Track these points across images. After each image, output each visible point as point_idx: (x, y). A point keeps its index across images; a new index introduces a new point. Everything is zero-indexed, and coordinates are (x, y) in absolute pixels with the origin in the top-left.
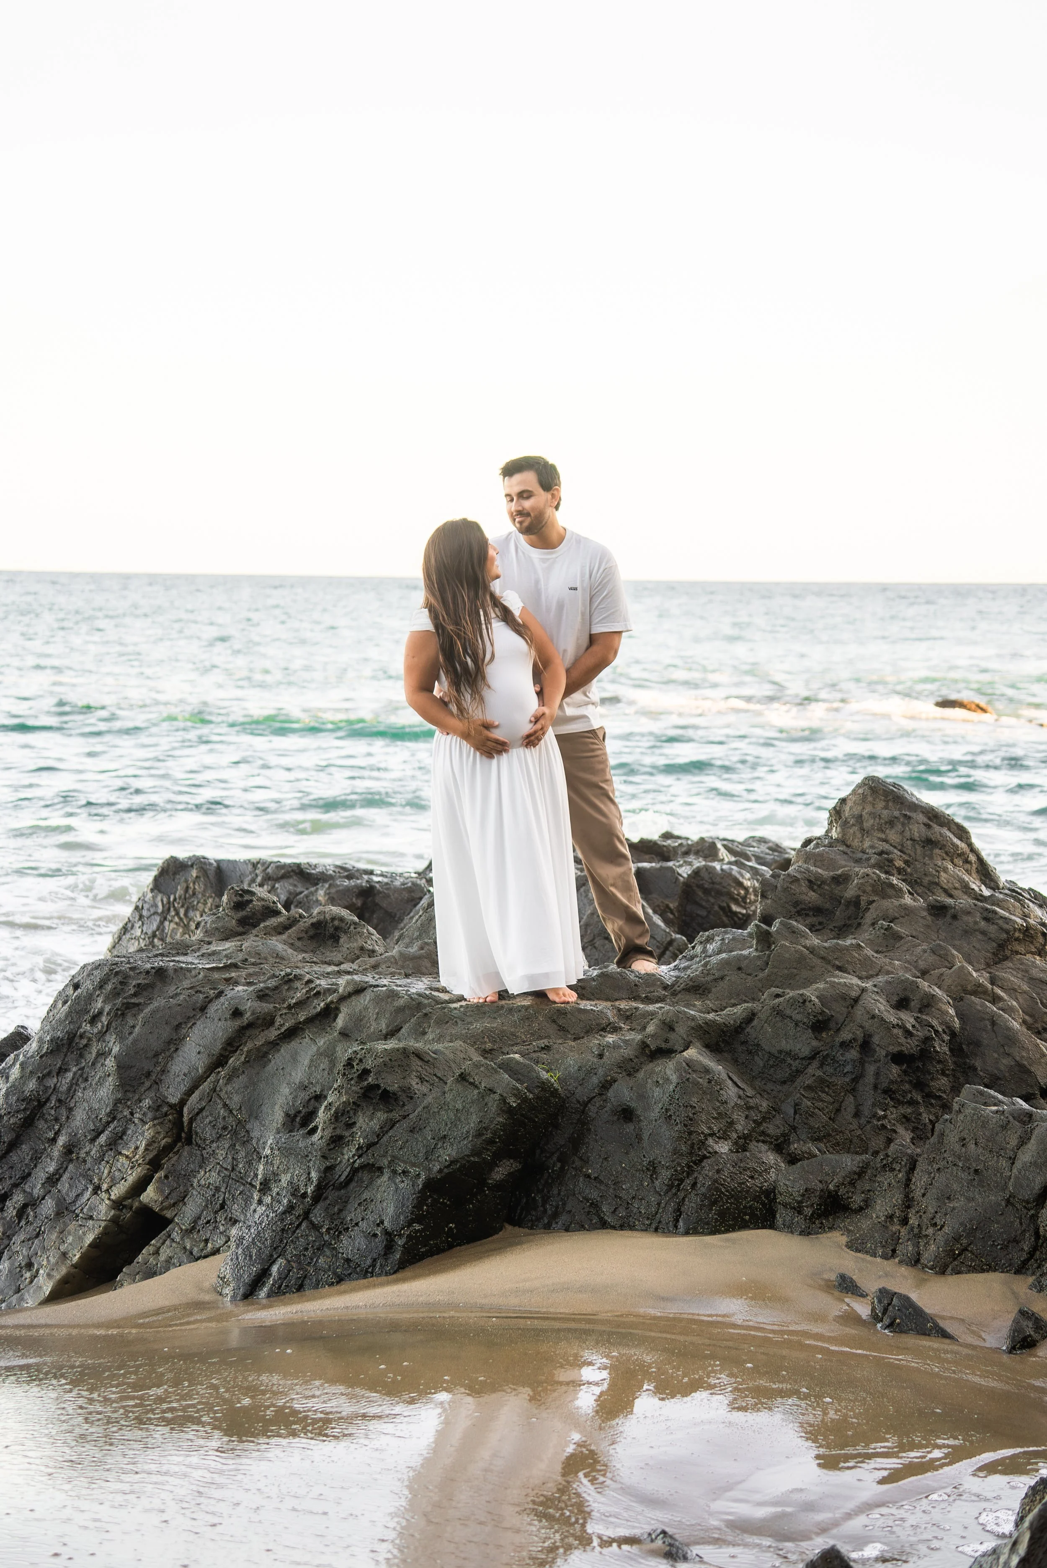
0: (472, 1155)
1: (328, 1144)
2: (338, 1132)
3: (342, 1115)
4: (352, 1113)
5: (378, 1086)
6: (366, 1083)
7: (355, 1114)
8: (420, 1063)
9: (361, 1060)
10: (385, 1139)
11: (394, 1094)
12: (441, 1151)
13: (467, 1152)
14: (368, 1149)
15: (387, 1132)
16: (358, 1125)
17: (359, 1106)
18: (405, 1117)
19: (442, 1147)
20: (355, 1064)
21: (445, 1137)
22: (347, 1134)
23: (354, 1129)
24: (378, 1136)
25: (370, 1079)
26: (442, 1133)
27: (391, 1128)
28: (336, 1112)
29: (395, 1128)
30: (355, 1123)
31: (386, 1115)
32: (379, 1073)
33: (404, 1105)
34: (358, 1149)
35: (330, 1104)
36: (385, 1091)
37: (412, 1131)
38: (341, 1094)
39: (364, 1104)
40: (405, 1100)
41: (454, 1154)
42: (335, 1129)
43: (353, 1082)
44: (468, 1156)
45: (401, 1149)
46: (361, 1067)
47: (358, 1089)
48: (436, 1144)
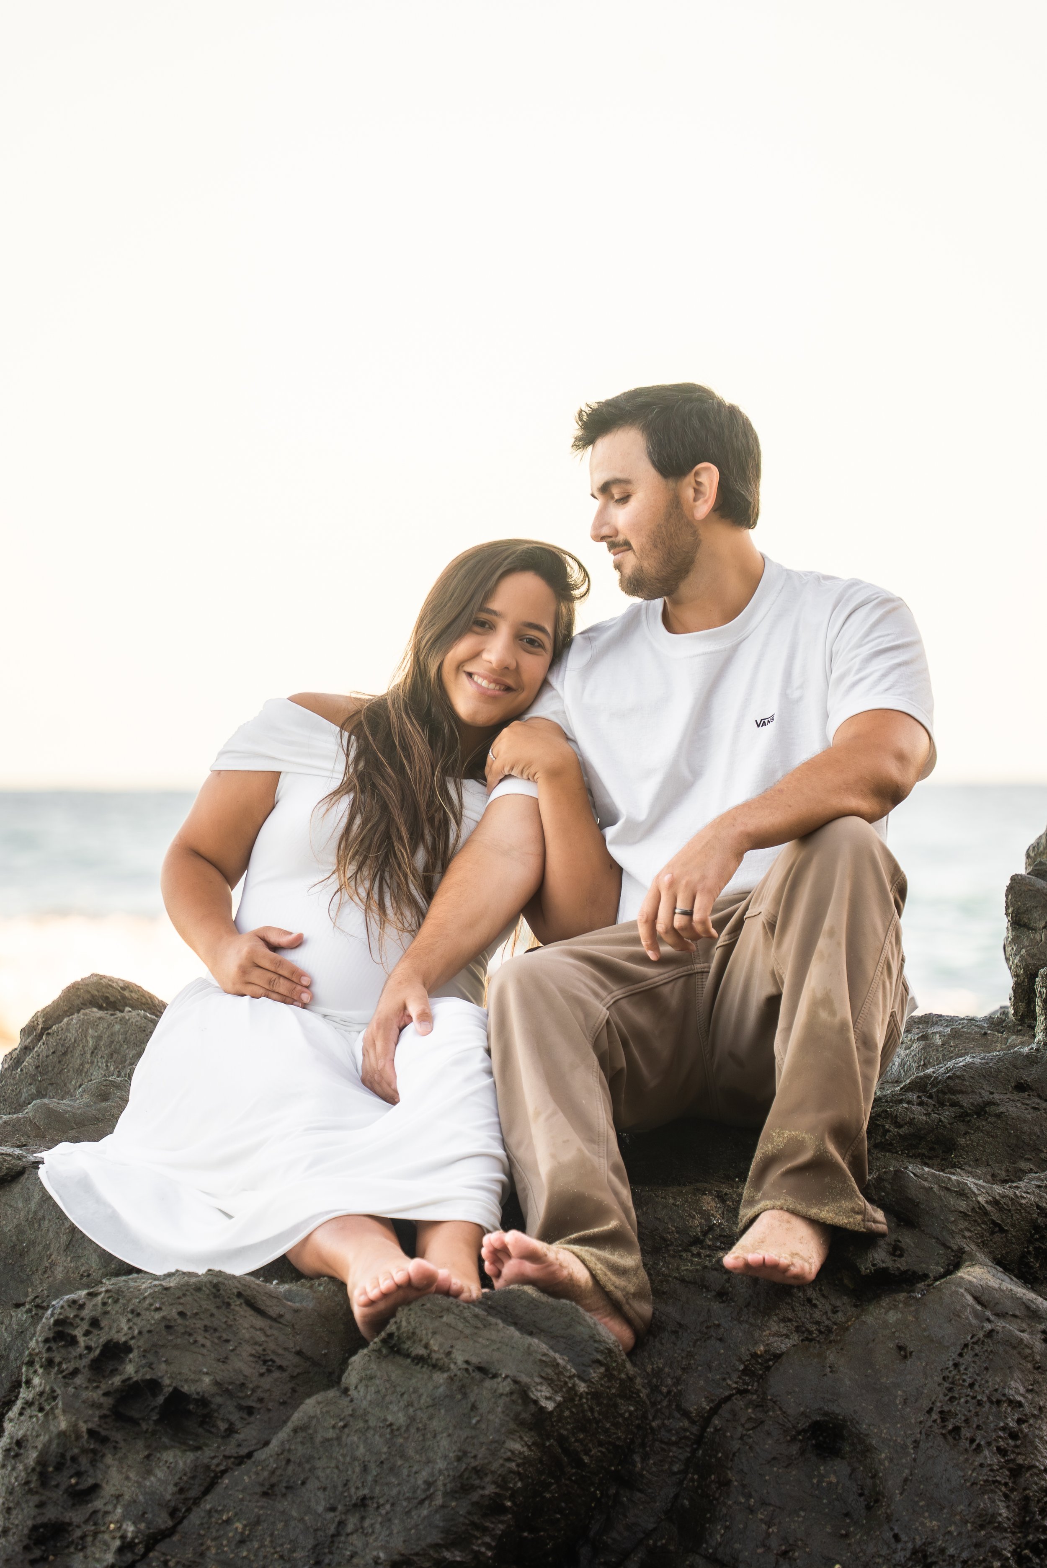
0: (450, 1545)
1: (27, 1548)
2: (51, 1514)
3: (59, 1467)
4: (84, 1461)
5: (154, 1385)
6: (117, 1380)
7: (93, 1463)
8: (260, 1322)
9: (95, 1323)
10: (195, 1518)
11: (203, 1402)
12: (356, 1541)
13: (435, 1537)
14: (149, 1549)
15: (197, 1501)
16: (108, 1490)
17: (104, 1440)
18: (240, 1460)
19: (359, 1529)
20: (78, 1333)
21: (362, 1503)
22: (75, 1516)
23: (98, 1504)
24: (173, 1513)
25: (130, 1369)
26: (356, 1494)
27: (206, 1492)
28: (42, 1462)
29: (219, 1489)
30: (95, 1488)
31: (191, 1456)
32: (153, 1350)
33: (231, 1431)
34: (120, 1550)
35: (19, 1443)
36: (177, 1396)
37: (268, 1493)
38: (50, 1415)
39: (118, 1436)
40: (235, 1417)
41: (398, 1544)
42: (40, 1505)
43: (79, 1380)
44: (436, 1546)
45: (242, 1542)
46: (98, 1340)
47: (96, 1395)
48: (342, 1524)
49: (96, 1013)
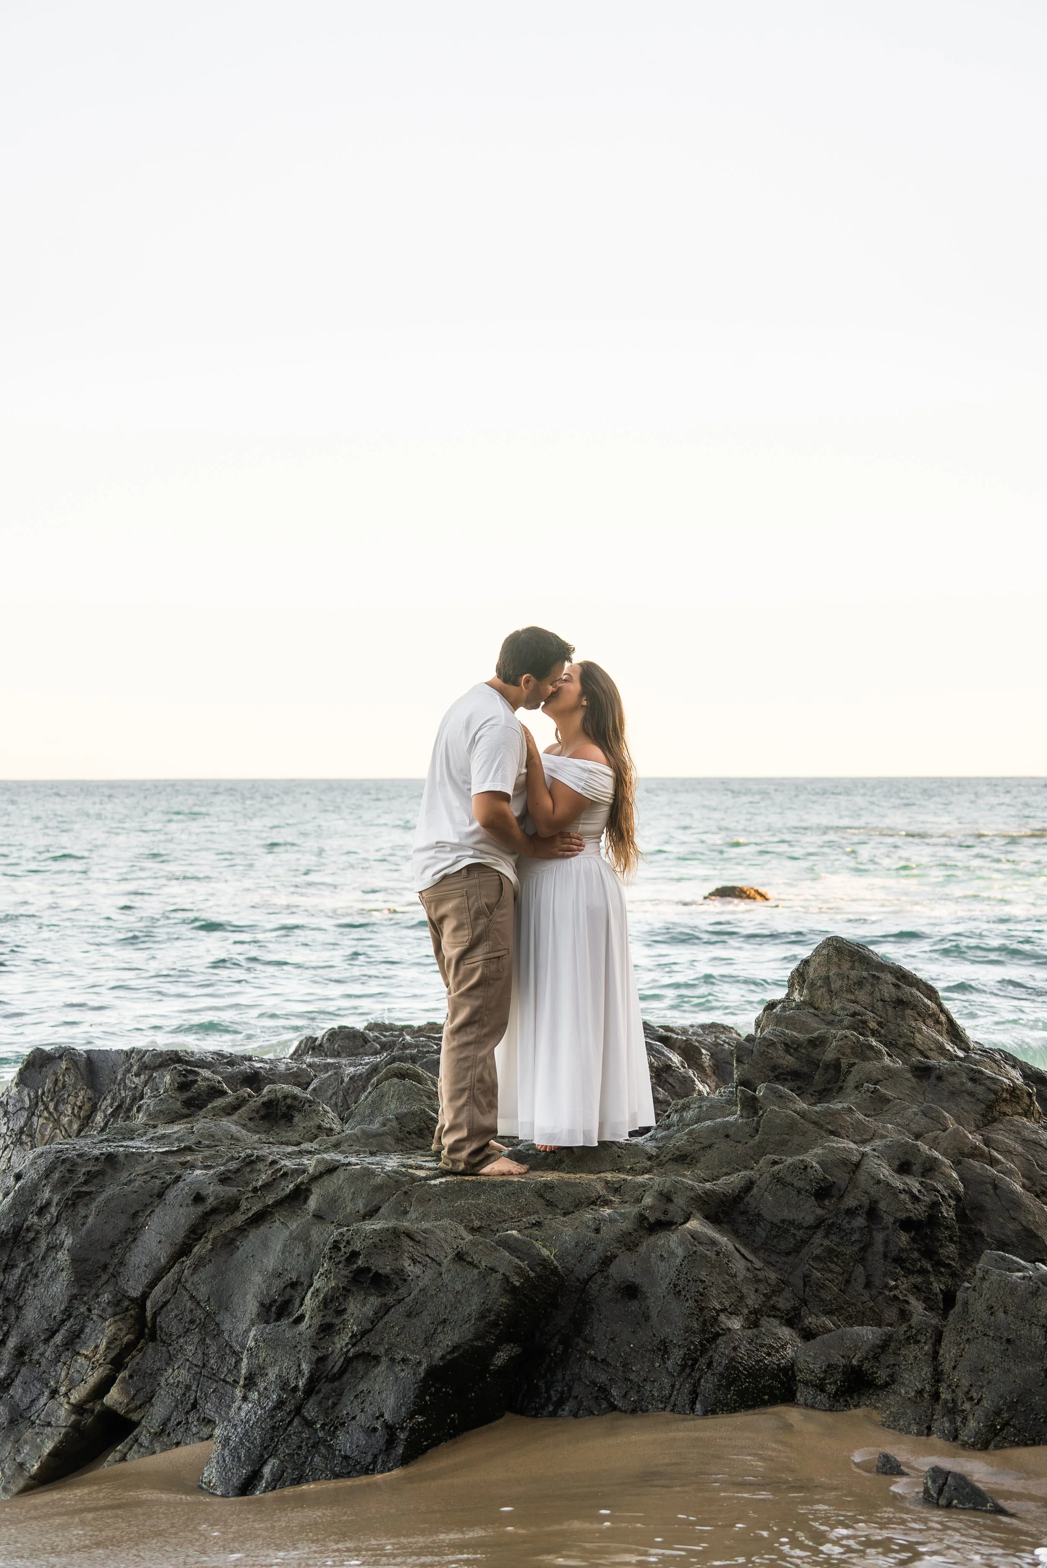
0: (476, 1340)
1: (318, 1333)
2: (328, 1320)
3: (331, 1301)
4: (341, 1298)
5: (368, 1269)
6: (355, 1266)
7: (345, 1300)
8: (411, 1243)
9: (348, 1242)
10: (380, 1325)
11: (387, 1277)
12: (441, 1336)
13: (470, 1336)
14: (362, 1337)
15: (382, 1318)
16: (349, 1311)
17: (349, 1291)
18: (399, 1301)
19: (442, 1332)
20: (342, 1246)
21: (445, 1321)
22: (337, 1321)
23: (345, 1316)
24: (372, 1322)
25: (360, 1262)
26: (442, 1317)
27: (386, 1313)
28: (325, 1299)
29: (390, 1313)
30: (345, 1309)
31: (380, 1300)
32: (369, 1255)
33: (397, 1288)
34: (351, 1337)
35: (317, 1290)
36: (377, 1274)
37: (409, 1315)
38: (329, 1279)
39: (354, 1289)
40: (399, 1283)
41: (456, 1338)
42: (324, 1316)
43: (340, 1266)
44: (471, 1340)
45: (398, 1335)
46: (349, 1250)
47: (346, 1272)
48: (436, 1329)
49: (396, 1080)
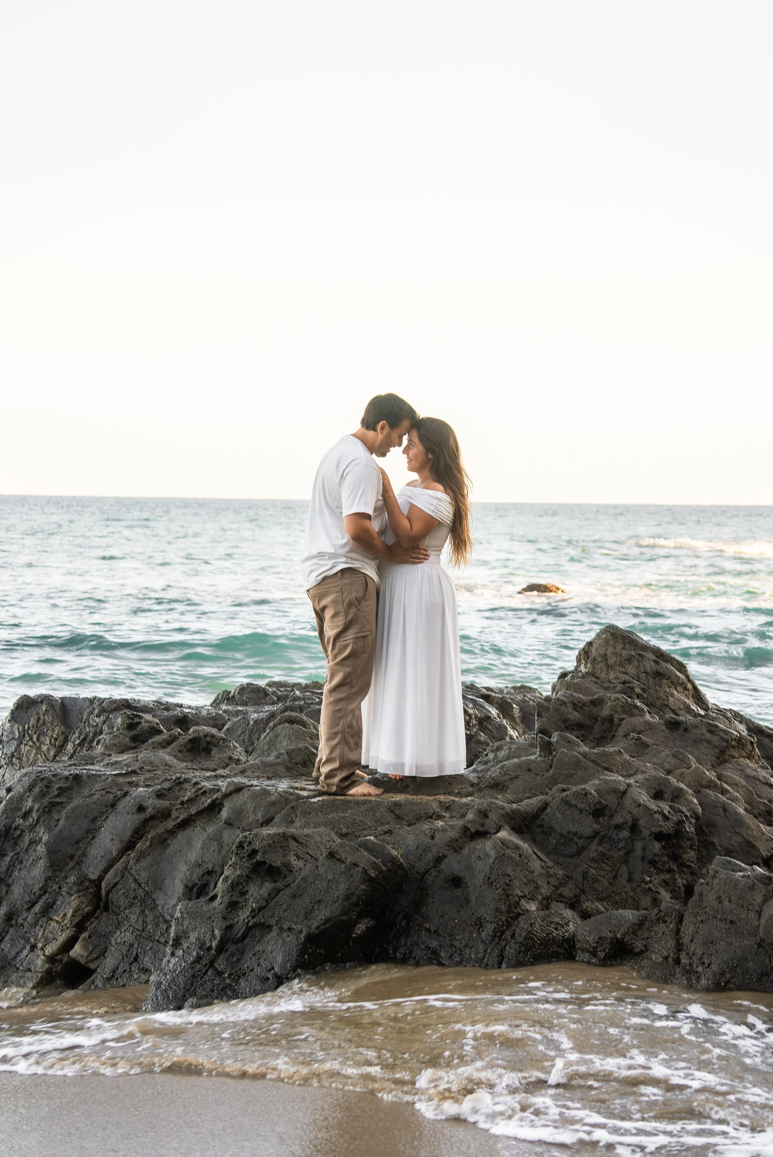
0: (342, 915)
1: (227, 908)
2: (234, 898)
3: (237, 885)
4: (244, 884)
5: (264, 863)
6: (255, 860)
7: (247, 884)
8: (296, 844)
9: (250, 843)
10: (273, 903)
11: (278, 868)
12: (317, 912)
13: (338, 913)
14: (259, 911)
15: (274, 898)
16: (250, 893)
17: (250, 878)
18: (287, 886)
19: (318, 909)
20: (245, 845)
21: (320, 901)
22: (241, 900)
23: (247, 896)
24: (267, 901)
25: (258, 857)
26: (318, 898)
27: (277, 895)
28: (232, 883)
29: (280, 895)
30: (247, 892)
31: (272, 885)
32: (264, 853)
33: (285, 877)
34: (251, 912)
35: (227, 877)
36: (271, 866)
37: (294, 896)
38: (235, 869)
39: (254, 877)
40: (287, 873)
41: (328, 914)
42: (231, 896)
43: (244, 860)
44: (339, 915)
45: (285, 911)
46: (250, 848)
47: (249, 865)
48: (313, 907)
49: (287, 725)
